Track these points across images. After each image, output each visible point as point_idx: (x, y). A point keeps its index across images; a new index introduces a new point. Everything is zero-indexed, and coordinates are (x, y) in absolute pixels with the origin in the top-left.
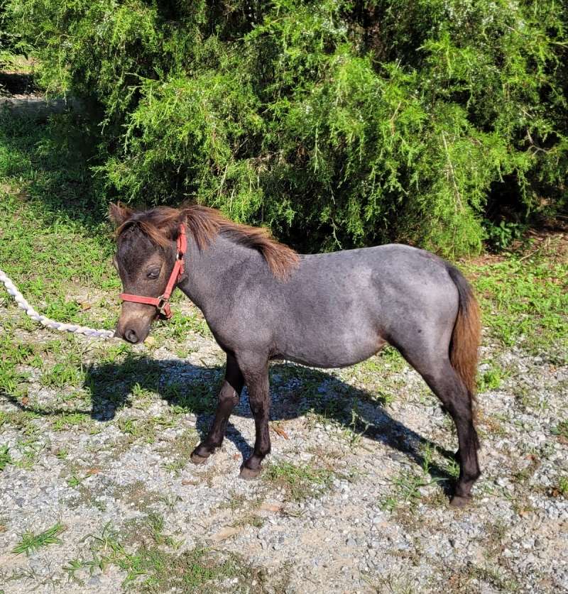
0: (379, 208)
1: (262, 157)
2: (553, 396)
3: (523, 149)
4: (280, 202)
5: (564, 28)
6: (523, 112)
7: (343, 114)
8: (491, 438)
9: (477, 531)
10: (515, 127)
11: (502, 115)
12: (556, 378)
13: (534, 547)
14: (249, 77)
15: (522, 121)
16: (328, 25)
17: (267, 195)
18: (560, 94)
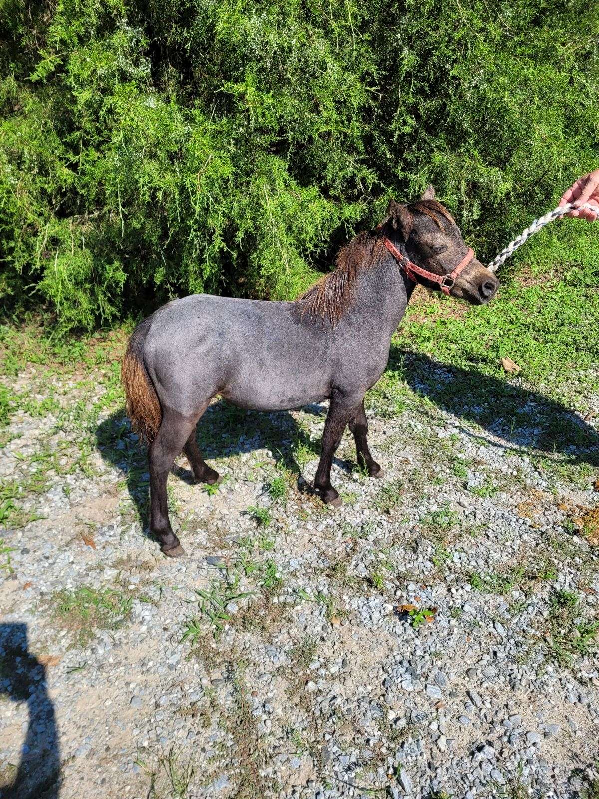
0: (216, 265)
1: (89, 215)
2: (380, 455)
3: (356, 198)
4: (111, 263)
5: (379, 73)
6: (350, 162)
7: (151, 166)
8: (315, 518)
9: (282, 657)
10: (344, 178)
11: (331, 165)
12: (384, 433)
13: (342, 669)
14: (51, 124)
15: (349, 171)
16: (121, 61)
17: (96, 257)
18: (383, 143)
